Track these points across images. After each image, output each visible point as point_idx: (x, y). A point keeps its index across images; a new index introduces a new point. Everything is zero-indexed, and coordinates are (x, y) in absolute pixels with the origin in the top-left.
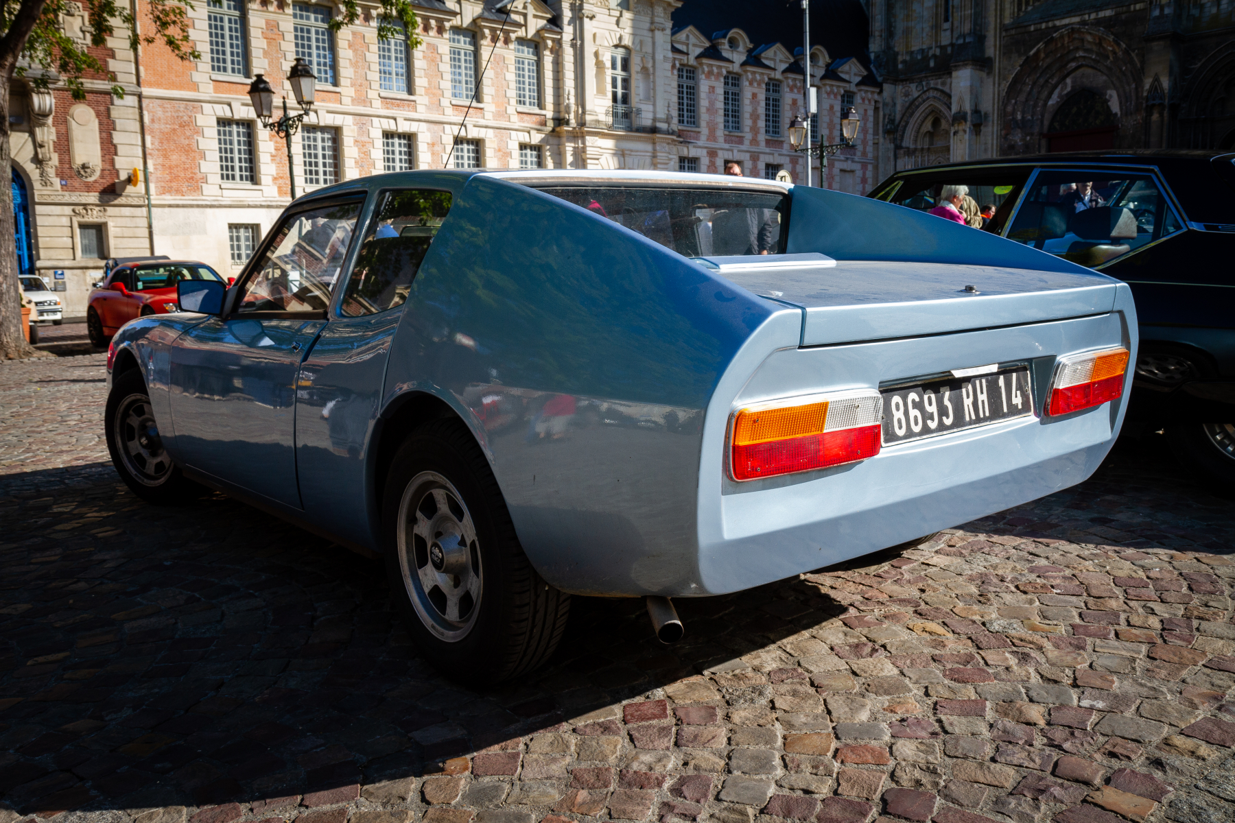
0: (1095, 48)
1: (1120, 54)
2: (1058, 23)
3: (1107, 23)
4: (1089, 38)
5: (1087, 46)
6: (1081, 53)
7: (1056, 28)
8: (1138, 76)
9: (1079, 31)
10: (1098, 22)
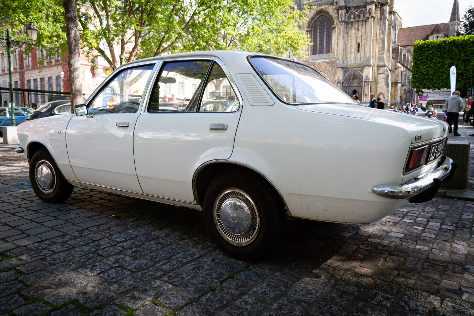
0: (324, 68)
1: (330, 70)
2: (316, 61)
3: (328, 63)
4: (323, 65)
5: (323, 67)
6: (321, 69)
7: (316, 63)
8: (334, 75)
9: (321, 64)
10: (325, 62)
